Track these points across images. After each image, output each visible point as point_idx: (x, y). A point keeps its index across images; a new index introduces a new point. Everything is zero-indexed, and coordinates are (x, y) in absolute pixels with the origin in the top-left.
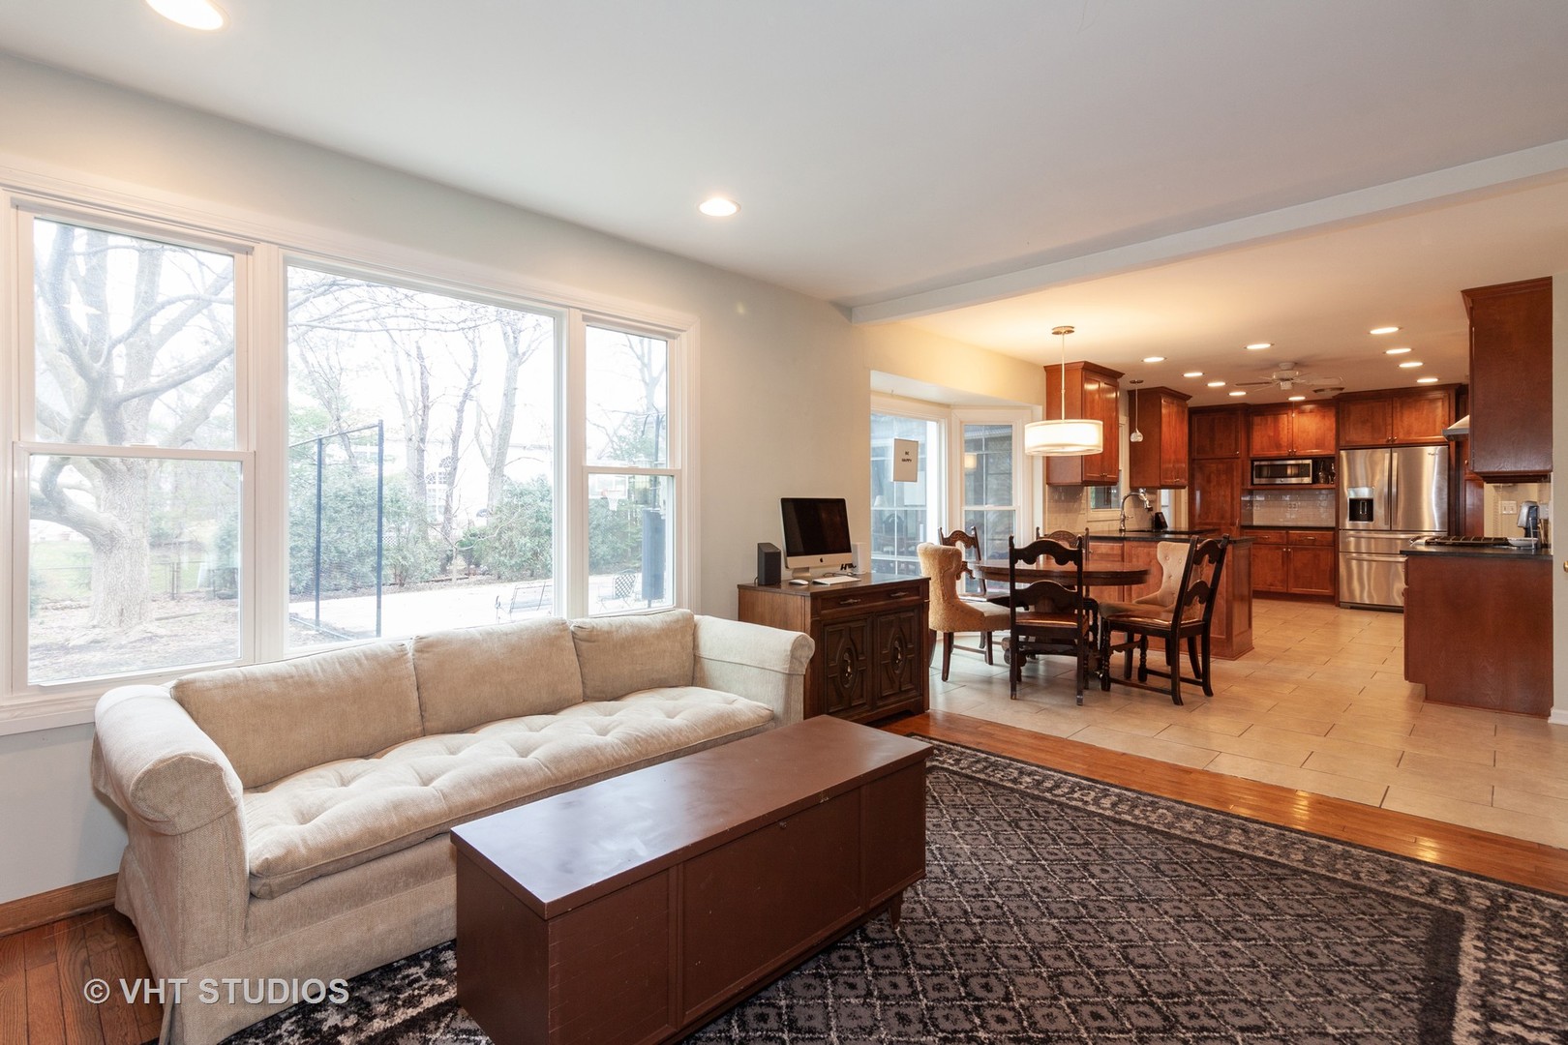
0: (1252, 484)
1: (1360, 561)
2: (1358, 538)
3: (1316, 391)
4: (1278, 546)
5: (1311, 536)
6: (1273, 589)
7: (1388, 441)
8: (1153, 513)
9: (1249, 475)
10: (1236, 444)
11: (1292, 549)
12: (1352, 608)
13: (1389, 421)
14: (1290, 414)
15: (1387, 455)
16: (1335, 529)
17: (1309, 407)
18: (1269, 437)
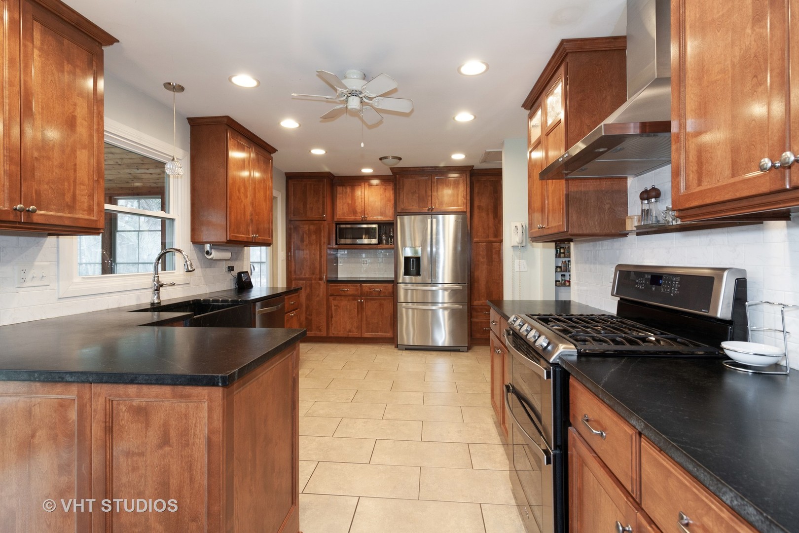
0: (336, 244)
1: (407, 309)
2: (406, 290)
3: (381, 159)
4: (354, 297)
5: (378, 288)
6: (351, 335)
7: (429, 209)
8: (235, 273)
9: (334, 236)
10: (323, 208)
11: (365, 299)
12: (406, 349)
13: (429, 193)
14: (363, 186)
15: (429, 221)
16: (394, 283)
17: (375, 182)
18: (348, 204)
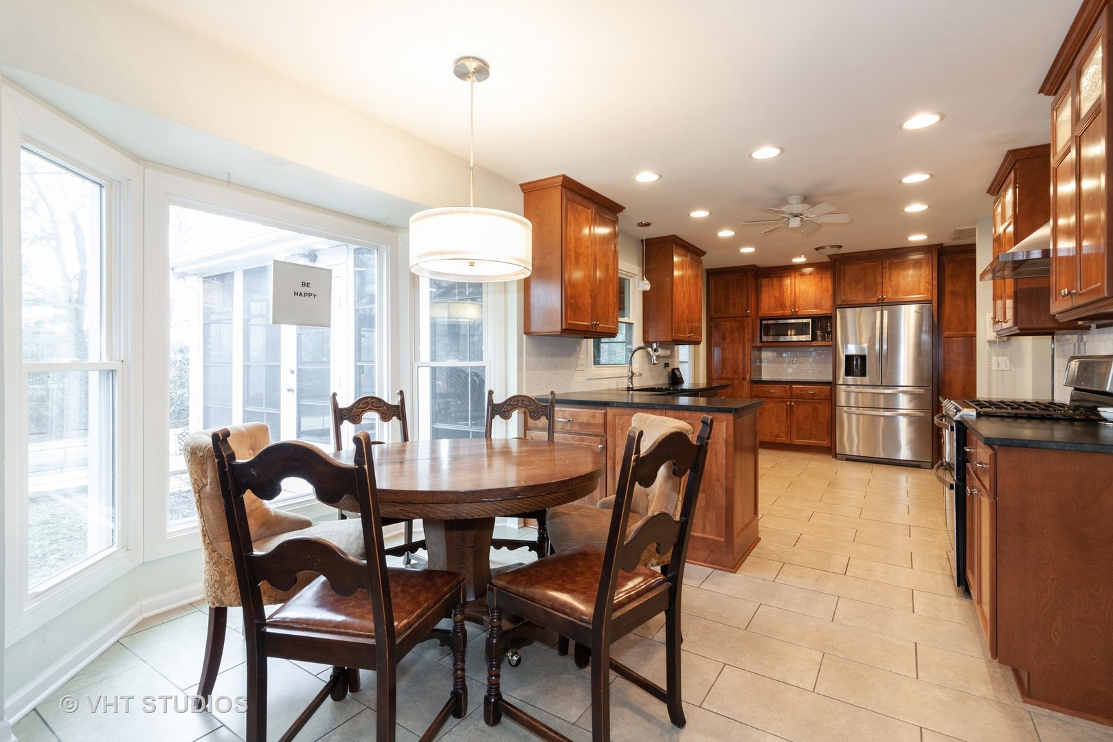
0: (761, 341)
1: (850, 414)
2: (848, 393)
3: (817, 249)
4: (782, 400)
5: (811, 390)
6: (778, 440)
7: (879, 299)
8: (670, 369)
9: (759, 333)
10: (747, 304)
11: (795, 402)
12: (847, 460)
13: (879, 280)
14: (793, 276)
15: (878, 313)
16: (832, 385)
17: (808, 270)
18: (775, 297)
